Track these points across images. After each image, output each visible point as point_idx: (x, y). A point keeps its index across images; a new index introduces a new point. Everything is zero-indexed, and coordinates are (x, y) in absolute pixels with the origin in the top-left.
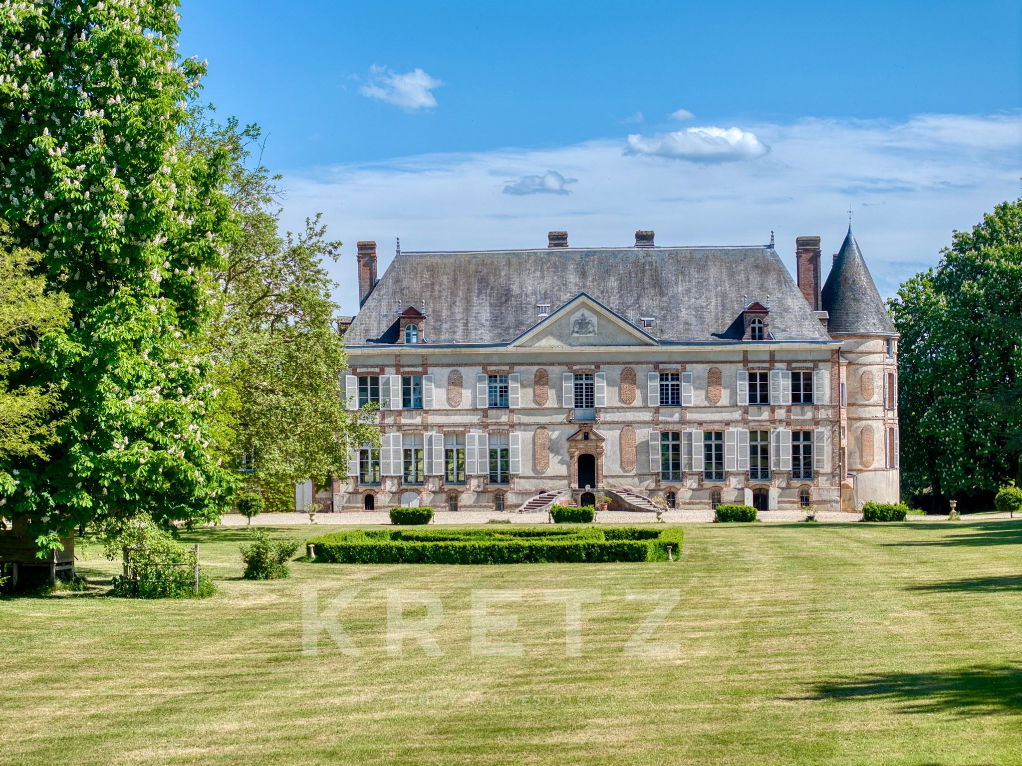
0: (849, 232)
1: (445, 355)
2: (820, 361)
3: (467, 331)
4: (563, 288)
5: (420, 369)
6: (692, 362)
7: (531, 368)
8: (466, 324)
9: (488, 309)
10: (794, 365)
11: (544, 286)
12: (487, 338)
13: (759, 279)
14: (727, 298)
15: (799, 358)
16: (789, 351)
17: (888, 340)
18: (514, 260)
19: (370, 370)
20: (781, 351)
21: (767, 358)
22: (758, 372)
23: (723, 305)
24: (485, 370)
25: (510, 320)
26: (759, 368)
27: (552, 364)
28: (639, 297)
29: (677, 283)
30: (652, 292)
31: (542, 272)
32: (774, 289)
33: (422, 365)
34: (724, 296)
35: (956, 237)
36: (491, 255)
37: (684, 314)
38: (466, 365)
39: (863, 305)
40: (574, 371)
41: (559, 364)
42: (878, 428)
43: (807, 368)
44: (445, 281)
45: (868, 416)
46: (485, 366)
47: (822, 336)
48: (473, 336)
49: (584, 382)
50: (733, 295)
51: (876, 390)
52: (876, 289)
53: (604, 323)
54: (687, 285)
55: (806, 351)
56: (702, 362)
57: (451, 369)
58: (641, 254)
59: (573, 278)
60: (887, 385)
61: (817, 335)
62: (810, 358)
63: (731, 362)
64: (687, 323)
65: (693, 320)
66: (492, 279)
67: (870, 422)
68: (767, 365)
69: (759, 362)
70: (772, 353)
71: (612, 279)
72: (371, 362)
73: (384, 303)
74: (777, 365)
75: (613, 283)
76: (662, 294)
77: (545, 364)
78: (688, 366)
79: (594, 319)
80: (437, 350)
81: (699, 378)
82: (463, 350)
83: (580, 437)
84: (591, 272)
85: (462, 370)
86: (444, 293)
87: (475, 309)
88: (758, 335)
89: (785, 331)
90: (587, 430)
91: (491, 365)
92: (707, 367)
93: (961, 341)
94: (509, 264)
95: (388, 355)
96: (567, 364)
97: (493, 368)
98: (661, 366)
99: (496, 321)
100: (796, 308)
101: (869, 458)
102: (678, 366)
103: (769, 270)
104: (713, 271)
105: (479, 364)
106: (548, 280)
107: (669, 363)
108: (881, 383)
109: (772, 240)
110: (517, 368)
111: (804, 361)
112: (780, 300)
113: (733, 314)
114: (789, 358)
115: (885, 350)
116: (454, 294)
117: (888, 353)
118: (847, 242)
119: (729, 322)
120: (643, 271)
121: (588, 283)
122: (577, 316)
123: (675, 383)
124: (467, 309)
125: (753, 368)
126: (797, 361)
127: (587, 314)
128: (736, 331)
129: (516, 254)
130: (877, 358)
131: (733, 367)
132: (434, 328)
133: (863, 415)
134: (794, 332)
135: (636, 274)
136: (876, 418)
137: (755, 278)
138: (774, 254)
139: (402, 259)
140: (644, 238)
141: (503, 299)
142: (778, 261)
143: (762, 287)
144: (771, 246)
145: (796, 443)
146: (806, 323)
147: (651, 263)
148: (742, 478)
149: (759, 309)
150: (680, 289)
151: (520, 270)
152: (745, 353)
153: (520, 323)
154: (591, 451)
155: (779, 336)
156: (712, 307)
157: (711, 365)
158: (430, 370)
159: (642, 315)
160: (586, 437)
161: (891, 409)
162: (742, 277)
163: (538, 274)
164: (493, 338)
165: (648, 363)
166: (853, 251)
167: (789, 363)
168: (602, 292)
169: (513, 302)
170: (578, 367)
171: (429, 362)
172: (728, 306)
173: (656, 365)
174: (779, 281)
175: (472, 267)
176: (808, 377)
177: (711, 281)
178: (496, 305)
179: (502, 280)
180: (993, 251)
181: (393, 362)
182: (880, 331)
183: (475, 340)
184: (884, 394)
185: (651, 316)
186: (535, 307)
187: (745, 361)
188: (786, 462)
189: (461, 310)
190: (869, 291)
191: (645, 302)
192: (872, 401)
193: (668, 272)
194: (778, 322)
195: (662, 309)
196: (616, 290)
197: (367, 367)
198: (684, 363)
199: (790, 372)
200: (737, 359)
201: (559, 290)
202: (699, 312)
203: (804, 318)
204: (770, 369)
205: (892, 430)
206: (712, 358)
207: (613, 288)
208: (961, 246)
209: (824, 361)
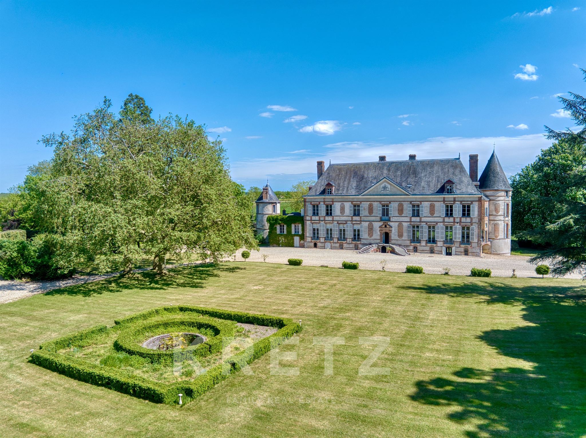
0: (494, 152)
1: (339, 198)
2: (474, 201)
3: (347, 190)
4: (381, 175)
5: (331, 203)
6: (424, 201)
7: (367, 203)
8: (347, 188)
9: (355, 183)
10: (463, 202)
11: (375, 174)
12: (354, 193)
13: (453, 171)
14: (439, 178)
15: (465, 200)
16: (461, 197)
17: (507, 192)
18: (367, 166)
19: (316, 203)
20: (458, 197)
21: (453, 200)
22: (449, 205)
23: (438, 180)
24: (352, 204)
25: (362, 186)
26: (449, 204)
27: (374, 202)
28: (407, 178)
29: (422, 173)
30: (412, 176)
31: (375, 170)
32: (458, 174)
33: (332, 202)
34: (439, 177)
35: (542, 151)
36: (360, 164)
37: (423, 184)
38: (346, 202)
39: (497, 179)
40: (382, 204)
41: (377, 201)
42: (501, 224)
43: (468, 204)
44: (343, 173)
45: (497, 219)
46: (352, 202)
47: (475, 192)
48: (349, 192)
49: (385, 208)
50: (442, 177)
51: (501, 210)
52: (503, 173)
53: (392, 187)
54: (425, 173)
55: (468, 197)
56: (428, 201)
57: (341, 203)
58: (410, 163)
59: (385, 172)
60: (506, 208)
61: (473, 191)
62: (469, 200)
63: (438, 201)
64: (423, 187)
65: (426, 186)
66: (358, 172)
67: (498, 222)
68: (453, 202)
69: (449, 201)
70: (454, 198)
71: (399, 172)
72: (316, 200)
73: (323, 181)
74: (456, 202)
75: (399, 173)
76: (416, 177)
77: (372, 202)
78: (422, 203)
79: (389, 186)
80: (336, 197)
81: (426, 207)
82: (345, 197)
83: (384, 226)
84: (392, 169)
85: (345, 203)
86: (342, 177)
87: (351, 183)
88: (450, 192)
89: (460, 190)
90: (386, 224)
91: (354, 202)
92: (430, 203)
93: (542, 190)
94: (365, 167)
95: (321, 198)
96: (379, 202)
97: (355, 203)
98: (412, 203)
99: (358, 187)
100: (466, 181)
101: (497, 235)
102: (419, 203)
103: (457, 167)
104: (436, 168)
105: (350, 201)
106: (377, 173)
107: (415, 201)
108: (503, 207)
109: (459, 156)
110: (362, 203)
111: (467, 201)
112: (460, 178)
113: (441, 184)
114: (461, 200)
115: (505, 195)
116: (345, 178)
117: (507, 196)
118: (493, 155)
119: (439, 187)
120: (410, 169)
121: (390, 173)
122: (383, 185)
123: (418, 208)
124: (349, 183)
125: (447, 204)
126: (464, 201)
127: (387, 184)
128: (442, 190)
129: (367, 164)
130: (502, 198)
131: (439, 203)
132: (337, 189)
133: (495, 219)
134: (464, 190)
135: (407, 170)
136: (500, 220)
137: (451, 170)
138: (460, 161)
139: (331, 166)
140: (412, 157)
141: (361, 179)
142: (461, 164)
143: (453, 174)
144: (459, 159)
145: (463, 231)
146: (469, 187)
147: (413, 166)
148: (442, 243)
149: (450, 182)
150: (423, 175)
151: (368, 169)
152: (444, 198)
153: (366, 187)
154: (388, 231)
155: (458, 192)
156: (434, 181)
157: (431, 202)
158: (334, 203)
159: (408, 184)
160: (386, 226)
161: (508, 216)
162: (446, 170)
163: (374, 170)
164: (355, 193)
165: (408, 201)
166: (495, 159)
167: (461, 201)
168: (395, 176)
169: (364, 180)
170: (383, 203)
171: (334, 200)
172: (440, 181)
173: (411, 202)
174: (460, 171)
175: (353, 169)
176: (469, 207)
177: (435, 172)
178: (358, 181)
179: (362, 173)
180: (556, 157)
181: (323, 201)
182: (503, 188)
183: (350, 193)
184: (504, 211)
185: (411, 185)
186: (371, 182)
187: (444, 201)
188: (459, 238)
189: (347, 183)
190: (500, 173)
191: (409, 180)
192: (499, 214)
193: (419, 169)
194: (458, 187)
195: (415, 182)
196: (399, 176)
197: (315, 202)
198: (421, 202)
199: (461, 205)
200: (441, 200)
201: (380, 176)
202: (428, 183)
203: (469, 185)
204: (454, 204)
205: (507, 224)
206: (431, 200)
207: (399, 175)
208: (544, 155)
209: (475, 201)
